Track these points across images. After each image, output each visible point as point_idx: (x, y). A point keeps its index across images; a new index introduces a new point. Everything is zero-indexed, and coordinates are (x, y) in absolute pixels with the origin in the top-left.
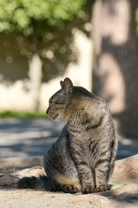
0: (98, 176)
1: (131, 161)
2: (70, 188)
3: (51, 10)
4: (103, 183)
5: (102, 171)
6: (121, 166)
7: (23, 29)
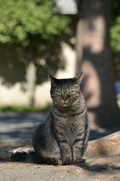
0: (75, 152)
1: (102, 141)
2: (53, 160)
3: (44, 27)
4: (79, 157)
5: (78, 148)
6: (94, 145)
7: (21, 42)
